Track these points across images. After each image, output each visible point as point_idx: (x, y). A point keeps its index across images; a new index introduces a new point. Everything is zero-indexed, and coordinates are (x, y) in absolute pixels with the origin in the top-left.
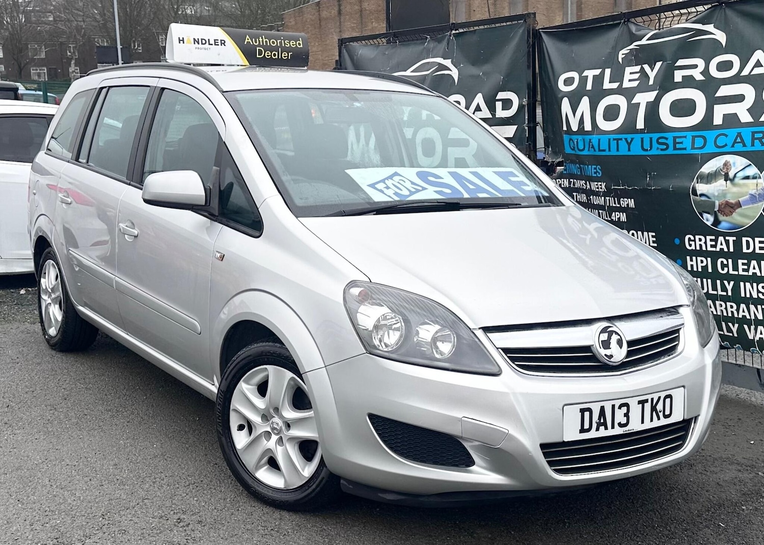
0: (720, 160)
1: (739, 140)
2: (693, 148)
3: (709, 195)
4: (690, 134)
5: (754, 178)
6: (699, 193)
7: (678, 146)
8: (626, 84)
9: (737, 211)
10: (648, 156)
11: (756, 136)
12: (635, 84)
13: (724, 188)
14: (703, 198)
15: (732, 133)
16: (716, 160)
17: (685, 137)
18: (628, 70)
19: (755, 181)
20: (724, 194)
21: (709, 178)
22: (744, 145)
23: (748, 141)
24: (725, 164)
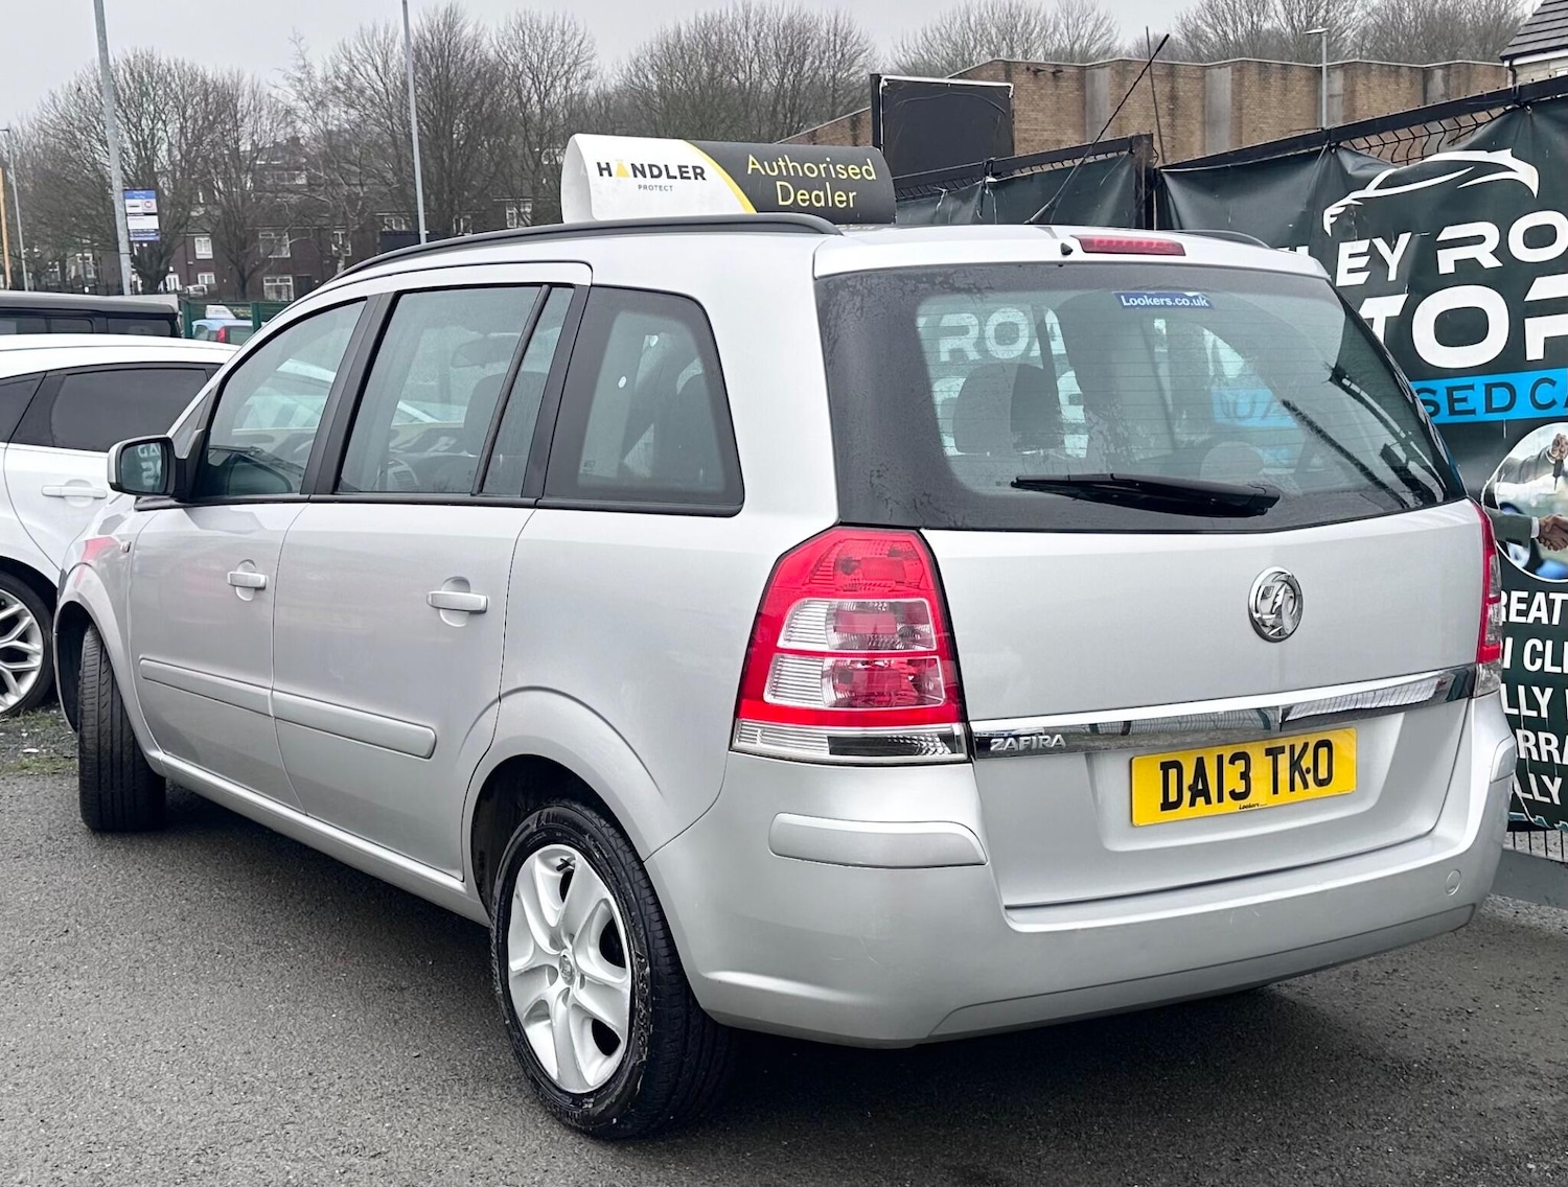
0: (1545, 432)
2: (1489, 409)
3: (1519, 506)
4: (1479, 382)
6: (1498, 501)
7: (1458, 407)
12: (1360, 278)
13: (1551, 491)
14: (1507, 512)
16: (1539, 434)
17: (1471, 387)
18: (1345, 249)
20: (1548, 503)
21: (1524, 472)
24: (1557, 442)
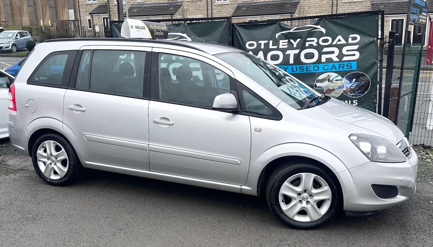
1: (333, 67)
2: (314, 70)
4: (312, 65)
5: (340, 80)
6: (317, 86)
7: (308, 70)
8: (281, 47)
9: (333, 92)
10: (295, 74)
11: (341, 66)
14: (319, 88)
15: (331, 65)
16: (324, 75)
17: (311, 66)
19: (341, 81)
21: (322, 81)
22: (336, 69)
23: (337, 67)
24: (328, 76)
